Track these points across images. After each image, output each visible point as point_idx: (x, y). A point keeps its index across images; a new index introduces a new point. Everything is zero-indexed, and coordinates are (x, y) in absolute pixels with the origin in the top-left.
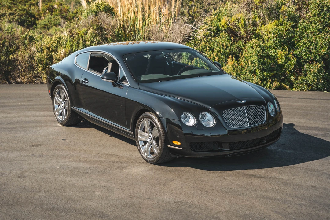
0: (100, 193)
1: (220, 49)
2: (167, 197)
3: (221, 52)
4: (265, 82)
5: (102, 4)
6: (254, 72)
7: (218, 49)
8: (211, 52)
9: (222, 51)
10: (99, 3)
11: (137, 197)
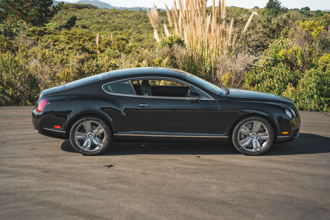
0: (215, 187)
1: (279, 77)
2: (273, 192)
3: (281, 80)
4: (322, 107)
5: (175, 37)
6: (312, 97)
7: (278, 77)
8: (271, 79)
9: (282, 78)
10: (172, 37)
11: (248, 191)
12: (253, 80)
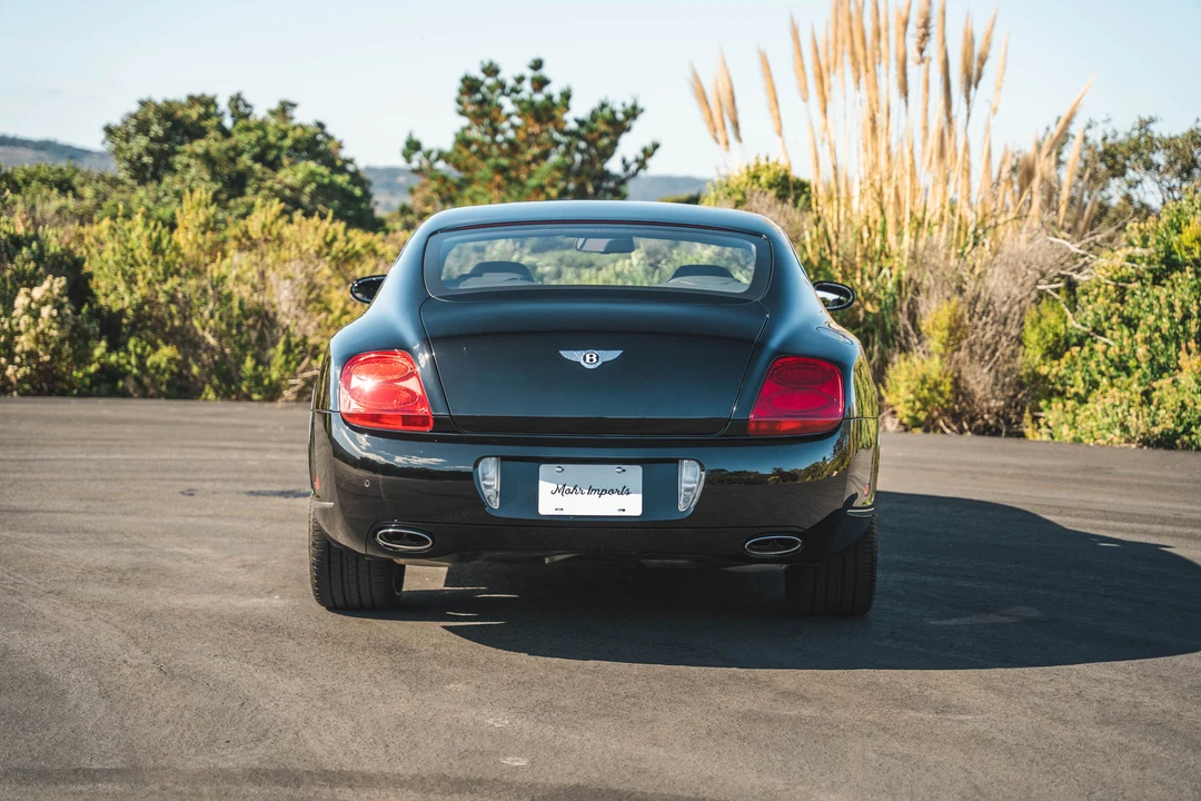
1: (1159, 322)
3: (1163, 331)
5: (767, 167)
8: (1126, 331)
9: (1168, 326)
12: (1057, 335)
